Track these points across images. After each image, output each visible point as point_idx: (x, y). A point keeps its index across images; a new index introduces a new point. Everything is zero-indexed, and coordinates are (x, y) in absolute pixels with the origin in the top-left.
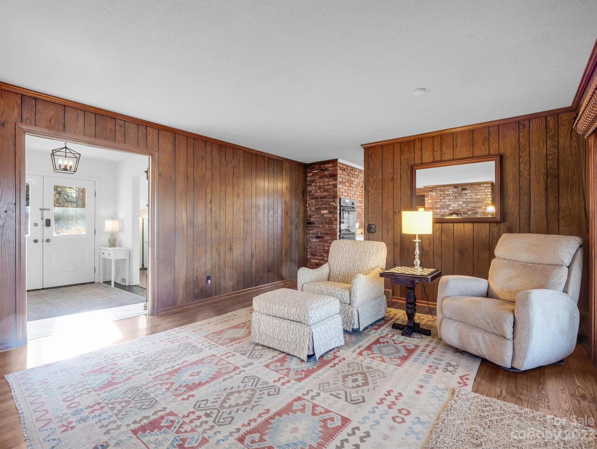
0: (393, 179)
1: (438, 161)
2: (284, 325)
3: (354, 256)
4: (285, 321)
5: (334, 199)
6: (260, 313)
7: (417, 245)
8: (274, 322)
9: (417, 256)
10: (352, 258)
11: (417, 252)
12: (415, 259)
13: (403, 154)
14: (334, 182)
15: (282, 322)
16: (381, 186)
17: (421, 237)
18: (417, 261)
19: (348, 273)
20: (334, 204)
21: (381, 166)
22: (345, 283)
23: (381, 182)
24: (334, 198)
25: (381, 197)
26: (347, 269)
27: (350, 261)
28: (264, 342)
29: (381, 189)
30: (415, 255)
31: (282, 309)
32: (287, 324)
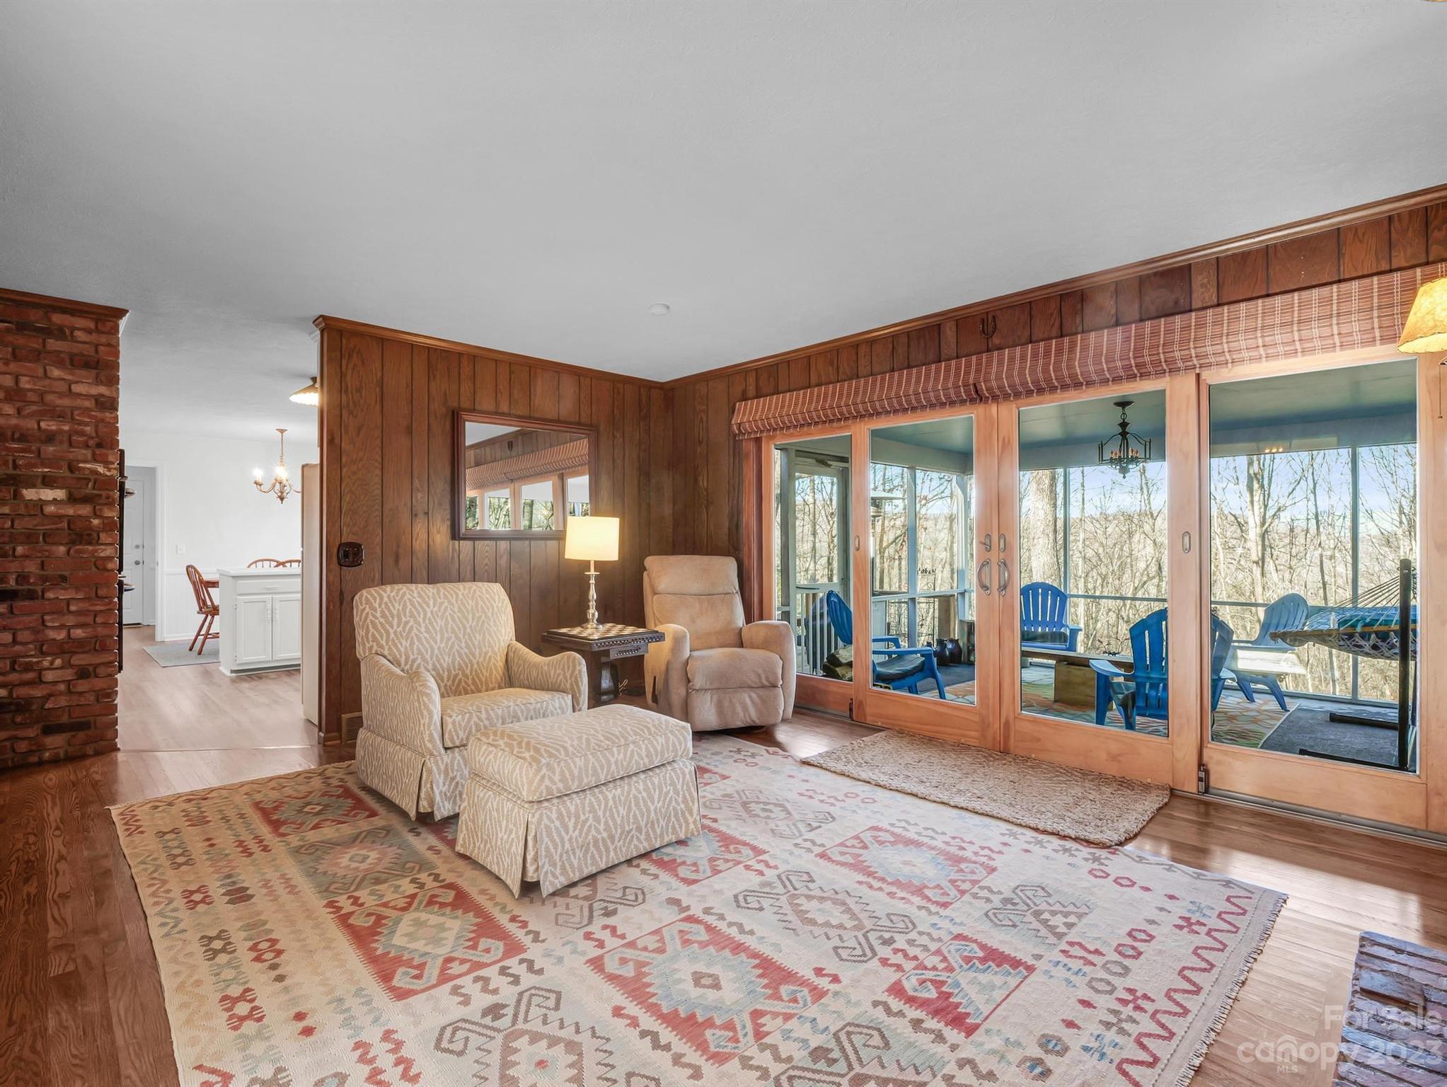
0: (409, 431)
1: (503, 414)
2: (637, 789)
3: (462, 623)
4: (634, 779)
5: (98, 451)
6: (555, 801)
7: (592, 581)
8: (610, 796)
9: (592, 604)
10: (460, 630)
11: (593, 594)
12: (588, 608)
13: (435, 377)
14: (102, 390)
15: (629, 785)
16: (378, 442)
17: (599, 565)
18: (593, 612)
19: (460, 668)
20: (101, 469)
21: (378, 389)
22: (460, 694)
23: (377, 433)
24: (99, 445)
25: (379, 472)
26: (454, 660)
27: (457, 637)
28: (581, 870)
29: (378, 450)
30: (589, 601)
31: (633, 751)
32: (644, 782)
